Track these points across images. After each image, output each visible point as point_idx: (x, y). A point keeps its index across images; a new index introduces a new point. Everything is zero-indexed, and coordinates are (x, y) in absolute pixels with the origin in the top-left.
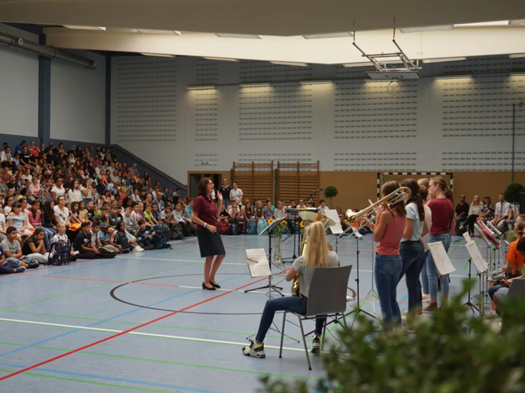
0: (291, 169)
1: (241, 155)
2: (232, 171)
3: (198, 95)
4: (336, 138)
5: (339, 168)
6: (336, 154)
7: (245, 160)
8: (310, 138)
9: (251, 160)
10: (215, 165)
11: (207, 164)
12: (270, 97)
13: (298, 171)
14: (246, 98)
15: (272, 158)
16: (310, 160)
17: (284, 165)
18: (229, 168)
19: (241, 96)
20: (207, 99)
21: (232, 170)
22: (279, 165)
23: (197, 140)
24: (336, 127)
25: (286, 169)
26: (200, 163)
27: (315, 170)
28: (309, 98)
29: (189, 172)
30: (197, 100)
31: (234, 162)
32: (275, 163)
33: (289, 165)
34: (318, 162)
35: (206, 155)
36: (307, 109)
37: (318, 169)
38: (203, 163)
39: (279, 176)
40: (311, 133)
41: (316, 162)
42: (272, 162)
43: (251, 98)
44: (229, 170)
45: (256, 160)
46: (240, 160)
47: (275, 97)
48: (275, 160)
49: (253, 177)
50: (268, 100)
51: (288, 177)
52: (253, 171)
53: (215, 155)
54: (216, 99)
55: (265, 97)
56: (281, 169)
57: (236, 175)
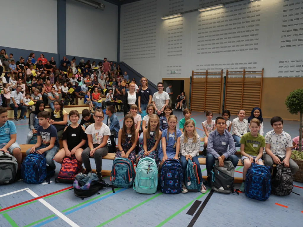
0: (238, 76)
1: (198, 66)
2: (192, 78)
3: (170, 23)
4: (282, 47)
5: (283, 75)
6: (281, 62)
7: (202, 69)
8: (257, 49)
9: (205, 69)
10: (180, 74)
11: (174, 73)
12: (223, 17)
13: (244, 78)
14: (204, 20)
15: (222, 67)
16: (255, 68)
17: (232, 73)
18: (189, 76)
19: (200, 19)
20: (176, 25)
21: (191, 77)
22: (227, 72)
23: (169, 56)
24: (282, 36)
25: (234, 76)
26: (170, 72)
27: (260, 77)
28: (256, 13)
29: (162, 79)
30: (170, 26)
31: (193, 71)
32: (225, 71)
33: (236, 73)
34: (263, 69)
35: (174, 66)
36: (255, 23)
37: (262, 76)
38: (171, 72)
39: (227, 82)
40: (257, 44)
41: (261, 70)
42: (222, 70)
43: (207, 20)
44: (190, 77)
45: (209, 69)
46: (197, 69)
47: (226, 16)
48: (225, 69)
49: (207, 82)
50: (221, 19)
51: (235, 83)
52: (207, 78)
53: (180, 66)
54: (182, 24)
55: (219, 18)
56: (229, 76)
57: (194, 80)
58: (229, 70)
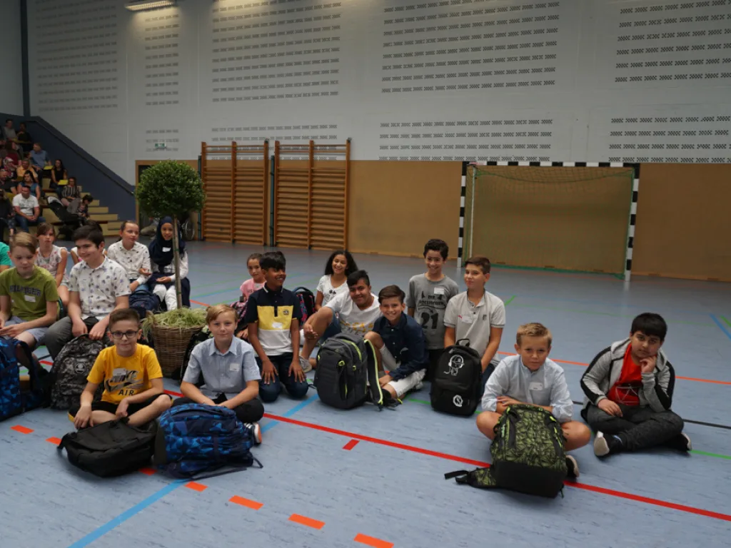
0: (300, 157)
1: (216, 130)
2: (202, 160)
3: (148, 20)
4: (384, 91)
5: (389, 154)
7: (223, 139)
8: (336, 93)
9: (231, 139)
10: (176, 150)
11: (163, 148)
12: (264, 14)
13: (312, 161)
14: (224, 19)
15: (268, 134)
16: (334, 137)
17: (288, 149)
18: (193, 154)
19: (216, 15)
20: (162, 28)
21: (200, 158)
22: (278, 147)
23: (148, 104)
24: (385, 68)
25: (292, 157)
26: (152, 146)
27: (342, 158)
28: (333, 10)
29: (137, 162)
30: (147, 30)
31: (203, 144)
32: (272, 144)
33: (296, 149)
34: (349, 141)
35: (162, 132)
36: (331, 34)
37: (348, 156)
38: (156, 145)
39: (278, 170)
40: (337, 82)
41: (345, 143)
42: (267, 142)
43: (232, 18)
44: (197, 159)
45: (239, 139)
46: (215, 139)
47: (273, 13)
48: (272, 138)
49: (235, 170)
50: (262, 19)
51: (293, 172)
52: (235, 161)
53: (176, 131)
54: (176, 26)
55: (257, 15)
56: (282, 157)
57: (208, 166)
58: (282, 142)
